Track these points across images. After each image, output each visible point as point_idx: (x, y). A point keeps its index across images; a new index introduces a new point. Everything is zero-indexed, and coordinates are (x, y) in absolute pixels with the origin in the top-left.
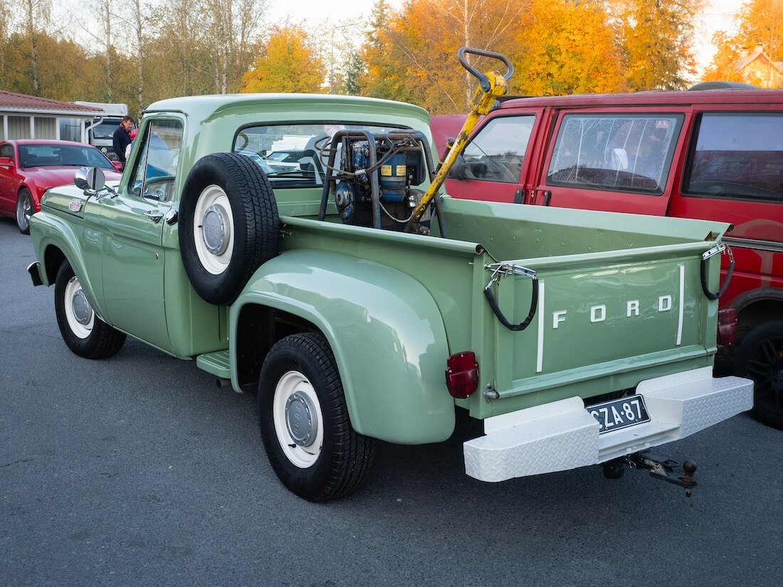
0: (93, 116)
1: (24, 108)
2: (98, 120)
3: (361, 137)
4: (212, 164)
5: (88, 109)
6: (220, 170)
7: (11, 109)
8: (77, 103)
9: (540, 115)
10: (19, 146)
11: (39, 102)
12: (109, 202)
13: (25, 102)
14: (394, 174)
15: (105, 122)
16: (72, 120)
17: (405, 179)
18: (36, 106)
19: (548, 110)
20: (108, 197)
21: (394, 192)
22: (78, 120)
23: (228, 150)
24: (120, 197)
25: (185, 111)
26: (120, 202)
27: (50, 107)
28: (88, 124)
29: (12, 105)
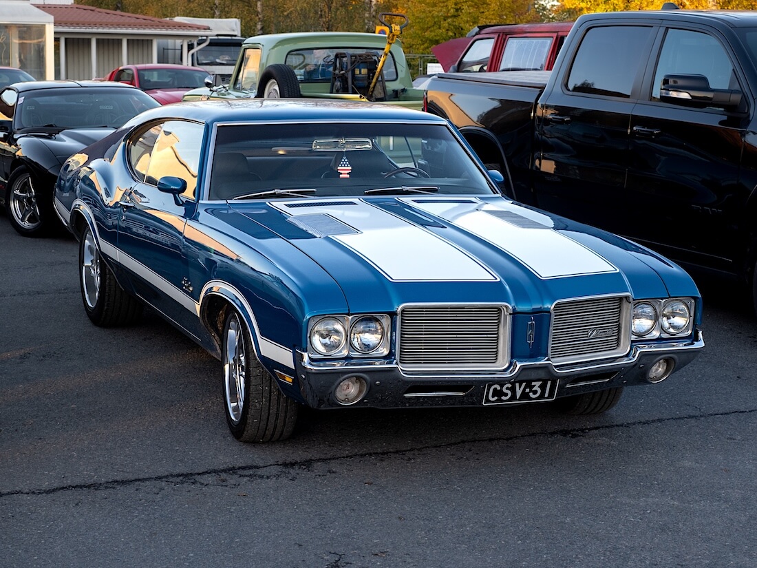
0: (197, 36)
1: (116, 28)
2: (204, 41)
3: (344, 55)
4: (271, 69)
5: (191, 27)
6: (274, 72)
7: (101, 30)
8: (178, 19)
9: (496, 38)
10: (138, 70)
11: (133, 20)
12: (223, 94)
13: (116, 21)
14: (360, 73)
15: (214, 43)
16: (170, 42)
17: (367, 76)
18: (130, 26)
19: (501, 35)
20: (223, 92)
21: (360, 82)
22: (179, 42)
23: (284, 63)
24: (229, 91)
25: (262, 43)
26: (229, 94)
27: (146, 26)
28: (190, 47)
29: (101, 25)
